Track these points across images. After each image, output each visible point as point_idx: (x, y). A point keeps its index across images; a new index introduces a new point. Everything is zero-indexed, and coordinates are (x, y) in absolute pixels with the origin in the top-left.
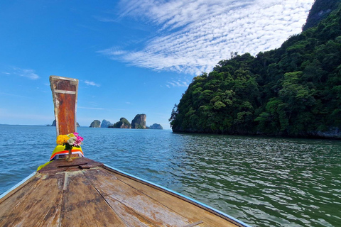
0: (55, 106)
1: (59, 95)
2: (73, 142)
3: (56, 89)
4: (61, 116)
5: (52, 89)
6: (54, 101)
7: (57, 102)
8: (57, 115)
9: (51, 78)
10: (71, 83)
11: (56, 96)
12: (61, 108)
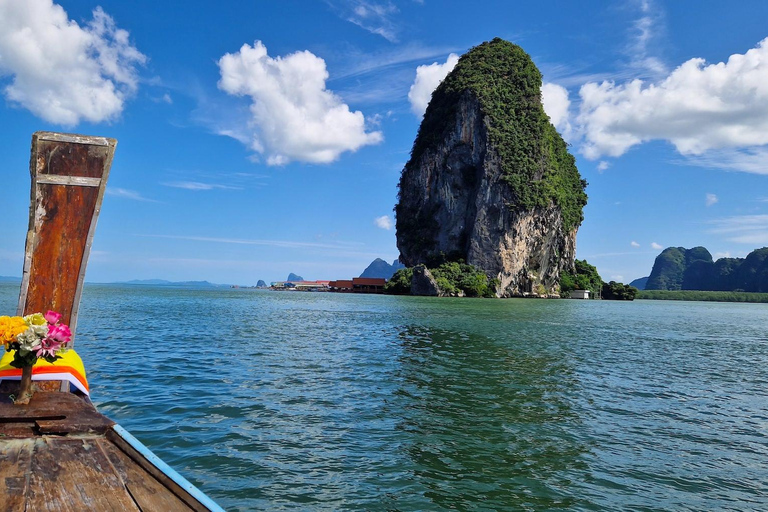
0: (31, 226)
1: (49, 189)
2: (36, 343)
3: (44, 172)
4: (43, 256)
5: (33, 175)
6: (33, 209)
7: (41, 211)
8: (30, 254)
9: (35, 137)
10: (91, 153)
11: (38, 194)
12: (47, 232)
